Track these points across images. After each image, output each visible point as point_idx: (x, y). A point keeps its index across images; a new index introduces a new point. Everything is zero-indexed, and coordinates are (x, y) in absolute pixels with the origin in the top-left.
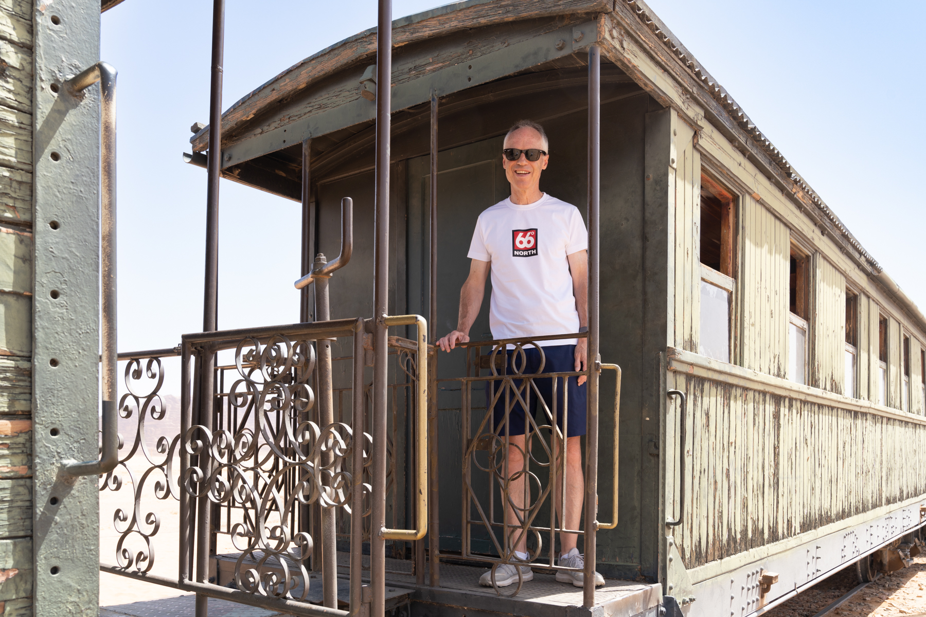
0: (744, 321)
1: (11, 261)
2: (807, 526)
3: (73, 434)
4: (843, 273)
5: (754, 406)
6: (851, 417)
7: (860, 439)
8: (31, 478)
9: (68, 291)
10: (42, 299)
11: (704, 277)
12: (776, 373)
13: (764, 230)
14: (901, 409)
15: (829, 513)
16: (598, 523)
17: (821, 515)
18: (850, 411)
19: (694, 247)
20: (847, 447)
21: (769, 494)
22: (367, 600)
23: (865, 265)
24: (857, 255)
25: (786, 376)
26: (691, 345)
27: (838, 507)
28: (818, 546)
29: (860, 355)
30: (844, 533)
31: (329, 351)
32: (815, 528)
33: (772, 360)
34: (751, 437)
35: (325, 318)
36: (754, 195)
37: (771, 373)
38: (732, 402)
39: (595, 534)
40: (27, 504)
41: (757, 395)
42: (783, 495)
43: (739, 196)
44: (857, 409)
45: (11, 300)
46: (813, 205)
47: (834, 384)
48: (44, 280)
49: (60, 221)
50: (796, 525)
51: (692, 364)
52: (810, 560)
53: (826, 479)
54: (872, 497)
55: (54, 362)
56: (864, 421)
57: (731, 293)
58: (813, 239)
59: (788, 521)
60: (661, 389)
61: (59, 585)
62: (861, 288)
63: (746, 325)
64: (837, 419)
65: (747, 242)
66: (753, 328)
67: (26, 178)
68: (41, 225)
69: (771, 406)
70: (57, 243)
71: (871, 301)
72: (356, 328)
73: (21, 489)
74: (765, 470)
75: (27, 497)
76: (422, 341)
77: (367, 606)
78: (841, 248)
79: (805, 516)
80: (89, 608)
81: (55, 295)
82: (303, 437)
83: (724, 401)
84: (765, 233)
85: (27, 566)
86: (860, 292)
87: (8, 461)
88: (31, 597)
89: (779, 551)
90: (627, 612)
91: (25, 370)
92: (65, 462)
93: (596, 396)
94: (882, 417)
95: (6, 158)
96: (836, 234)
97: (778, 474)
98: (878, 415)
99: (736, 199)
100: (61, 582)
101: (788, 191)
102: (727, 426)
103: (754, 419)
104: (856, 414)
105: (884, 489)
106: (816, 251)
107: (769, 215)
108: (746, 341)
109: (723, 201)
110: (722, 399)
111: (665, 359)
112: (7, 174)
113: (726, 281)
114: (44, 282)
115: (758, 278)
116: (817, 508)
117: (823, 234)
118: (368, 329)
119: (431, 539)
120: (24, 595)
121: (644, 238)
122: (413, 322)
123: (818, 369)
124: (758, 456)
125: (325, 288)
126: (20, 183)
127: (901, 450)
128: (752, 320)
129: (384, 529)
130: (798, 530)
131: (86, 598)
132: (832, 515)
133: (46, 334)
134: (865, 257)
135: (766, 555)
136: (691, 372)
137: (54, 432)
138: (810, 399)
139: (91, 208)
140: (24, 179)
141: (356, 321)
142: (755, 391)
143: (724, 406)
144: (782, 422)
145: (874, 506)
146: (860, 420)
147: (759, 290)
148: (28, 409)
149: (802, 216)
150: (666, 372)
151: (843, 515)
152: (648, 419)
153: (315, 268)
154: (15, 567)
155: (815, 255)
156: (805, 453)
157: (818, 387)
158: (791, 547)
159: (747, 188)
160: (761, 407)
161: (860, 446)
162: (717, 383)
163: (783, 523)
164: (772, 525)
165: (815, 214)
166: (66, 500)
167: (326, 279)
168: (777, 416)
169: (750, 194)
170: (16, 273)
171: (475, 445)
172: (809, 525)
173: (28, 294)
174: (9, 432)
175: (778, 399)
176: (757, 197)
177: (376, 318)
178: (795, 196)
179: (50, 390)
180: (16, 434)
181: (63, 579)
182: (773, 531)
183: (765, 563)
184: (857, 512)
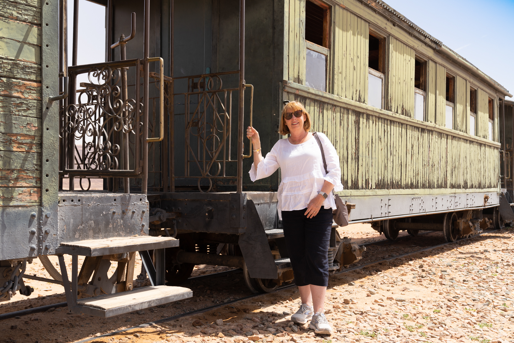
0: (334, 70)
1: (36, 36)
2: (381, 185)
3: (52, 88)
4: (412, 48)
5: (340, 115)
6: (419, 131)
7: (427, 144)
8: (41, 101)
9: (50, 45)
10: (44, 47)
11: (309, 47)
12: (357, 100)
13: (349, 23)
14: (466, 133)
15: (400, 183)
16: (243, 155)
17: (393, 183)
18: (418, 128)
19: (301, 32)
20: (415, 148)
21: (351, 163)
22: (141, 165)
23: (430, 43)
24: (422, 38)
25: (366, 102)
26: (298, 80)
27: (407, 180)
28: (390, 199)
29: (428, 96)
30: (413, 196)
31: (126, 73)
32: (387, 189)
33: (355, 92)
34: (338, 131)
35: (124, 59)
36: (341, 5)
37: (354, 99)
38: (325, 111)
39: (242, 160)
40: (40, 108)
41: (342, 110)
42: (362, 166)
43: (332, 6)
44: (424, 127)
45: (36, 47)
46: (384, 10)
47: (404, 111)
48: (45, 41)
49: (49, 23)
50: (373, 183)
51: (297, 89)
52: (383, 205)
53: (396, 162)
54: (438, 181)
55: (47, 66)
56: (430, 135)
57: (327, 56)
58: (386, 28)
59: (366, 180)
60: (280, 100)
61: (48, 134)
62: (428, 57)
63: (335, 73)
64: (406, 131)
65: (337, 29)
66: (341, 75)
67: (39, 10)
68: (44, 25)
69: (353, 117)
70: (48, 30)
71: (438, 65)
72: (137, 62)
73: (39, 103)
74: (349, 150)
75: (40, 106)
76: (161, 67)
77: (141, 167)
78: (410, 34)
79: (380, 181)
80: (56, 143)
81: (47, 46)
82: (116, 105)
83: (319, 110)
84: (350, 25)
85: (40, 127)
86: (428, 59)
87: (36, 95)
88: (41, 136)
89: (359, 195)
90: (260, 200)
91: (40, 68)
92: (50, 97)
93: (243, 99)
94: (447, 135)
95: (35, 5)
96: (404, 26)
97: (358, 153)
98: (443, 133)
99: (330, 7)
100: (49, 133)
101: (365, 3)
102: (322, 123)
103: (341, 122)
104: (423, 130)
105: (449, 178)
106: (390, 35)
107: (353, 16)
108: (336, 81)
109: (324, 8)
110: (318, 109)
111: (282, 86)
112: (35, 10)
113: (324, 50)
114: (45, 42)
115: (345, 49)
116: (389, 178)
117: (394, 25)
118: (141, 63)
119: (171, 170)
120: (39, 135)
121: (274, 28)
122: (158, 60)
123: (391, 101)
124: (343, 142)
125: (124, 48)
126: (38, 12)
127: (466, 157)
128: (340, 70)
129: (147, 138)
130: (374, 187)
131: (55, 139)
132: (402, 184)
133: (45, 58)
134: (430, 39)
135: (350, 195)
136: (297, 93)
137: (47, 87)
138: (382, 116)
139: (56, 19)
140: (39, 11)
141: (137, 60)
142: (341, 107)
143: (319, 113)
144: (361, 126)
145: (439, 187)
146: (426, 134)
147: (345, 55)
148: (40, 80)
149: (377, 16)
150: (282, 92)
151: (412, 186)
152: (275, 115)
153: (120, 40)
154: (37, 127)
155: (389, 37)
156: (379, 147)
157: (391, 110)
158: (368, 195)
159: (336, 2)
160: (346, 116)
161: (427, 149)
162: (315, 101)
163: (362, 180)
164: (354, 180)
165: (386, 14)
166: (50, 108)
167: (125, 44)
168: (357, 123)
169: (338, 5)
170: (37, 39)
171: (191, 124)
172: (382, 186)
173: (40, 45)
174: (36, 86)
175: (358, 114)
176: (343, 6)
177: (145, 58)
178: (370, 5)
179: (46, 75)
180: (38, 87)
181: (50, 132)
182: (355, 183)
183: (349, 199)
184: (424, 186)
